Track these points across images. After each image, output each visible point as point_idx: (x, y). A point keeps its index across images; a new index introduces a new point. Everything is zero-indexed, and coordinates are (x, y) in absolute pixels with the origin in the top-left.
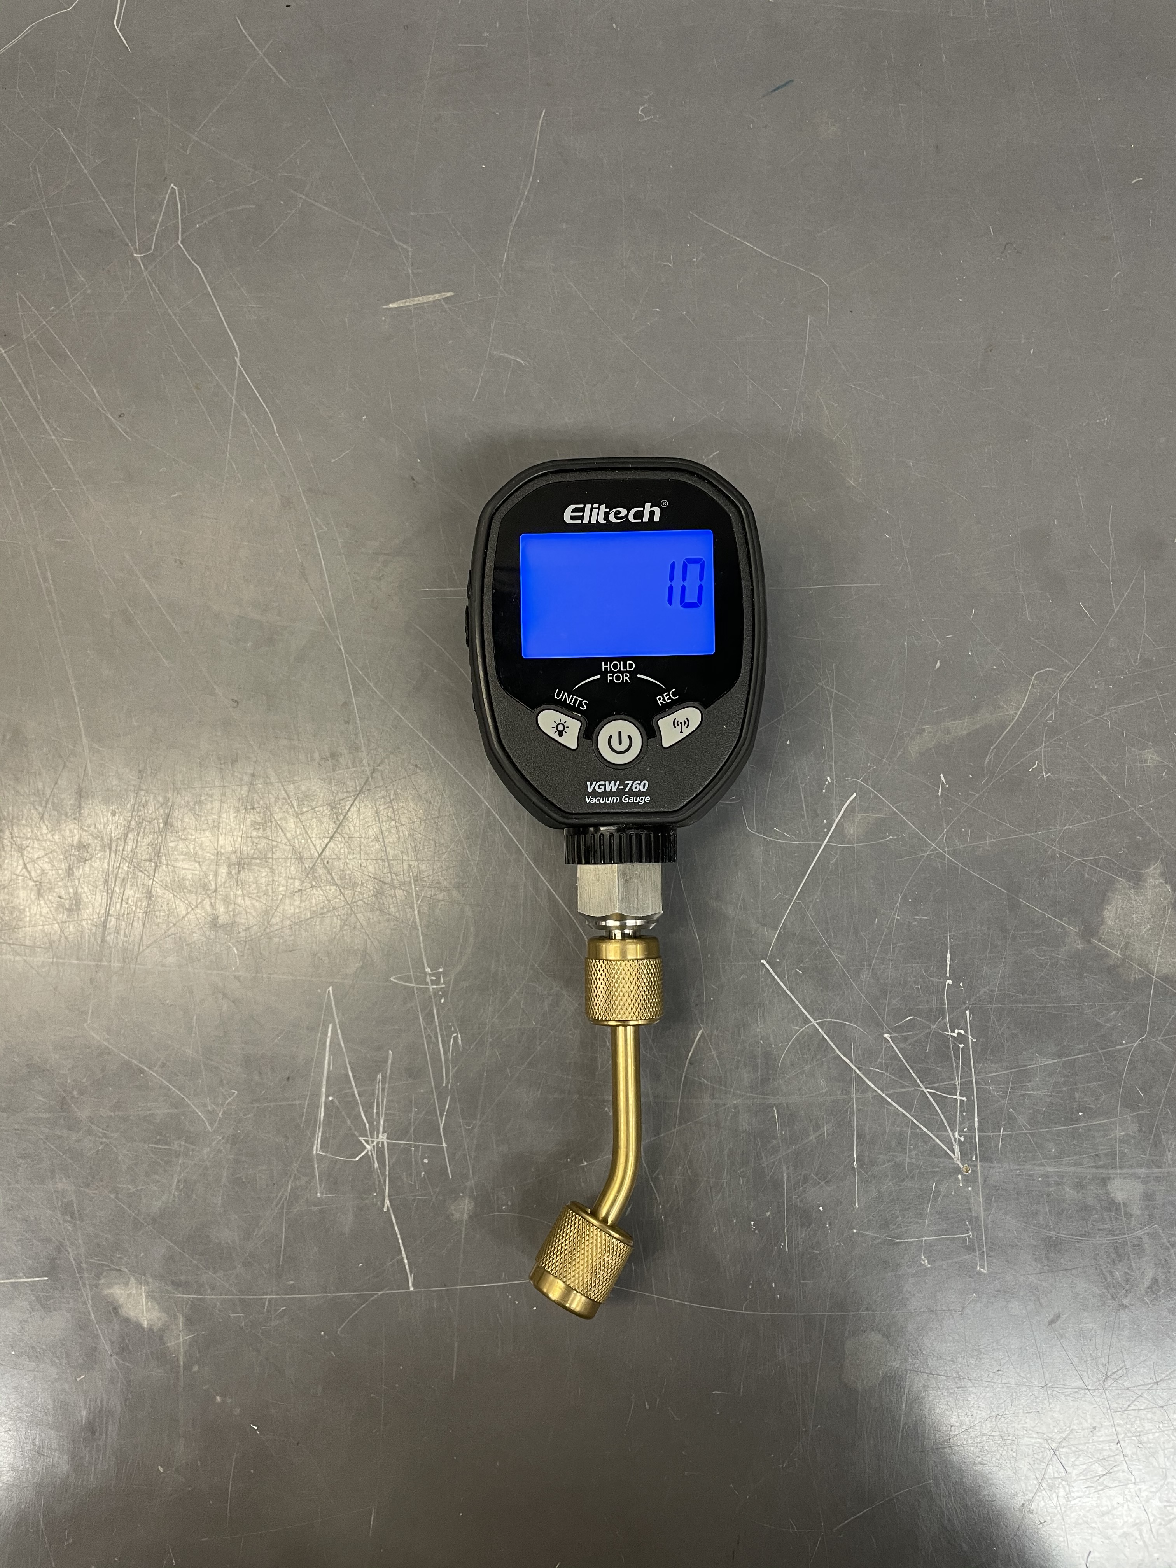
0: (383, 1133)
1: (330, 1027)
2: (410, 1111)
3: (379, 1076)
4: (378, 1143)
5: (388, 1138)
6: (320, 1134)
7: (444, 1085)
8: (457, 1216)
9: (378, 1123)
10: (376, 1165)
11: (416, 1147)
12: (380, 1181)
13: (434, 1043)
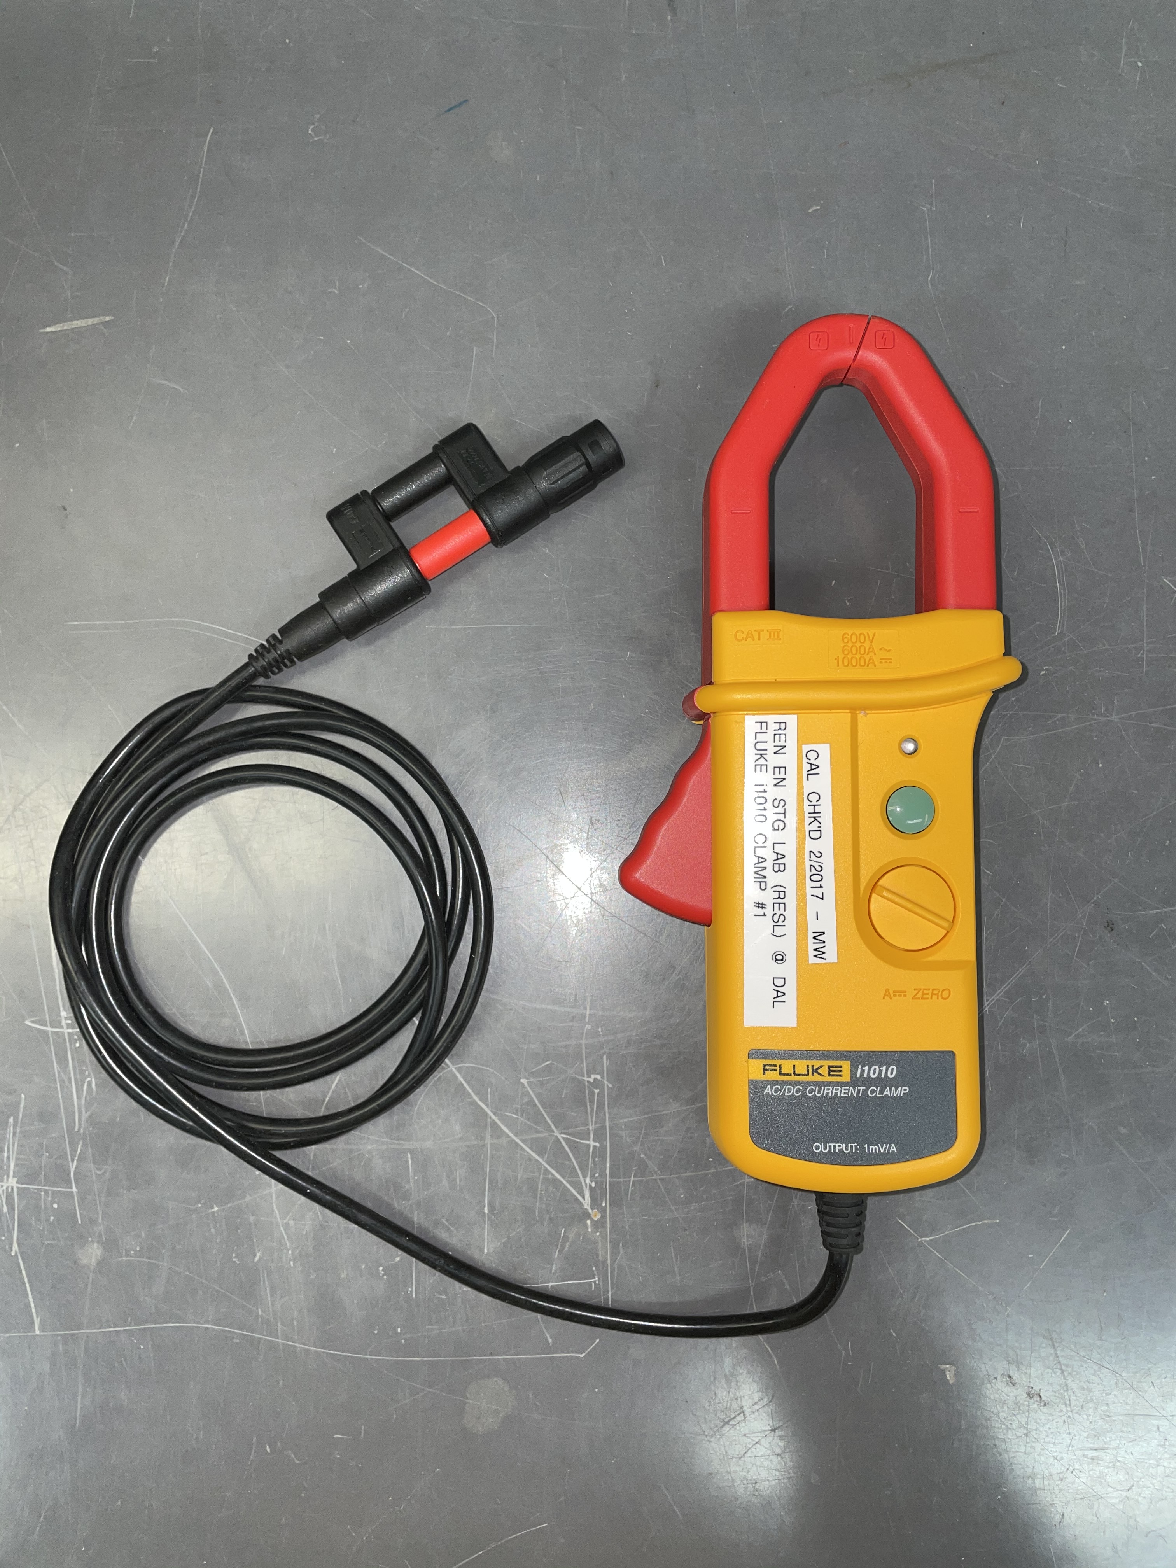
7: (76, 1129)
8: (84, 1261)
12: (8, 1226)
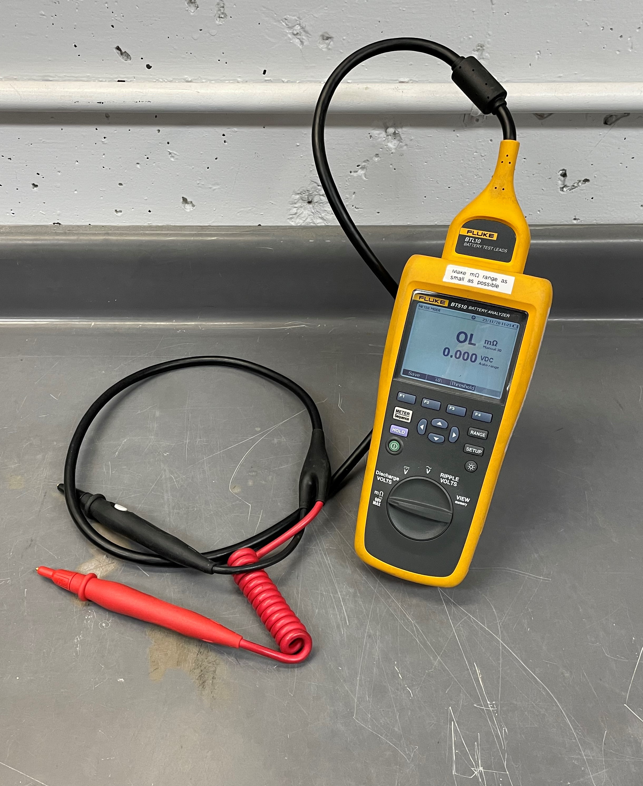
0: (481, 767)
1: (452, 722)
2: (491, 759)
3: (476, 743)
4: (479, 771)
5: (483, 769)
6: (455, 766)
9: (478, 762)
10: (480, 780)
11: (496, 773)
13: (496, 731)
